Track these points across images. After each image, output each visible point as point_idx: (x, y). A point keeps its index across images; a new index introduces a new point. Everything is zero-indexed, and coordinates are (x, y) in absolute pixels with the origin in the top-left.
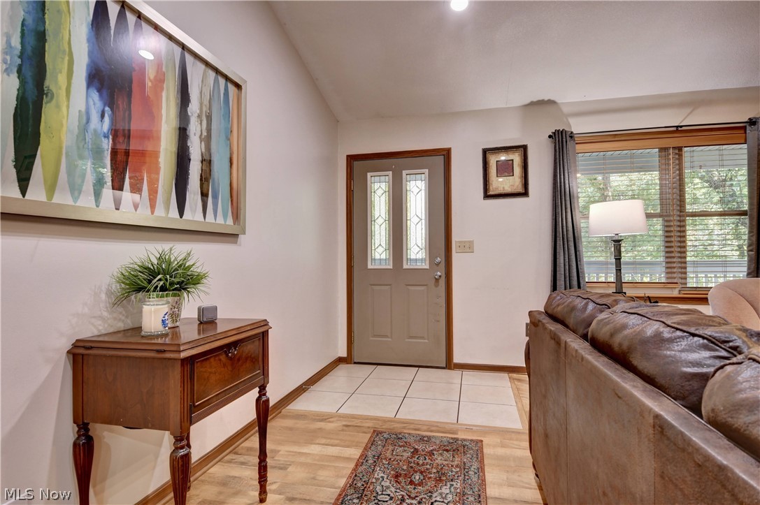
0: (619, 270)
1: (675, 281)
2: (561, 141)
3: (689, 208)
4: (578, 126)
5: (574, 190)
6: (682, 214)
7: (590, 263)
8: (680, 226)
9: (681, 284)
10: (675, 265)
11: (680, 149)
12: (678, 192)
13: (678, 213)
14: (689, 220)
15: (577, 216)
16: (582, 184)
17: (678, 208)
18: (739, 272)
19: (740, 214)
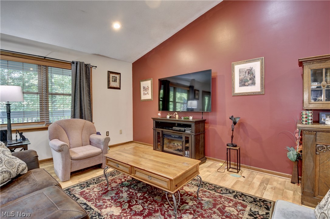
0: (9, 119)
1: (44, 121)
3: (50, 91)
8: (46, 98)
9: (47, 122)
10: (44, 114)
12: (45, 84)
13: (46, 93)
14: (50, 96)
17: (46, 91)
18: (68, 116)
19: (69, 95)
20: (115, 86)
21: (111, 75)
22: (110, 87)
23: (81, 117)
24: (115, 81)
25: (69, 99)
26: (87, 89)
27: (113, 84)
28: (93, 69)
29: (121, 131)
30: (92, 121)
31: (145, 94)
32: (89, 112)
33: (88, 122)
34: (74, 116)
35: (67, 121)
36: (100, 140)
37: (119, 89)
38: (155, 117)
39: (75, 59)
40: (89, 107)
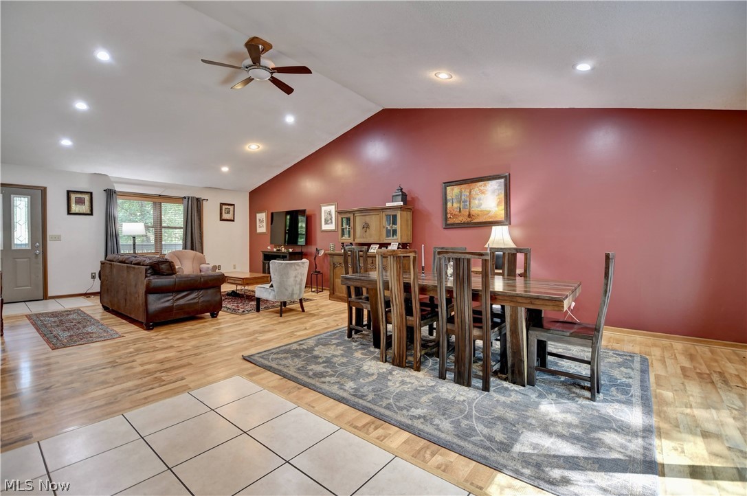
0: (134, 248)
2: (110, 194)
3: (164, 225)
4: (118, 188)
5: (116, 215)
6: (161, 227)
7: (123, 245)
8: (160, 231)
10: (158, 247)
11: (161, 203)
12: (159, 218)
14: (163, 230)
15: (117, 226)
16: (120, 213)
17: (159, 225)
18: (180, 248)
19: (181, 228)
20: (228, 218)
21: (224, 207)
22: (222, 220)
23: (192, 249)
24: (228, 212)
25: (180, 233)
26: (198, 222)
27: (225, 216)
28: (204, 202)
29: (234, 266)
30: (202, 253)
31: (260, 227)
32: (200, 245)
33: (200, 254)
34: (185, 248)
35: (180, 251)
36: (208, 268)
37: (233, 221)
38: (265, 250)
39: (186, 195)
40: (199, 240)
